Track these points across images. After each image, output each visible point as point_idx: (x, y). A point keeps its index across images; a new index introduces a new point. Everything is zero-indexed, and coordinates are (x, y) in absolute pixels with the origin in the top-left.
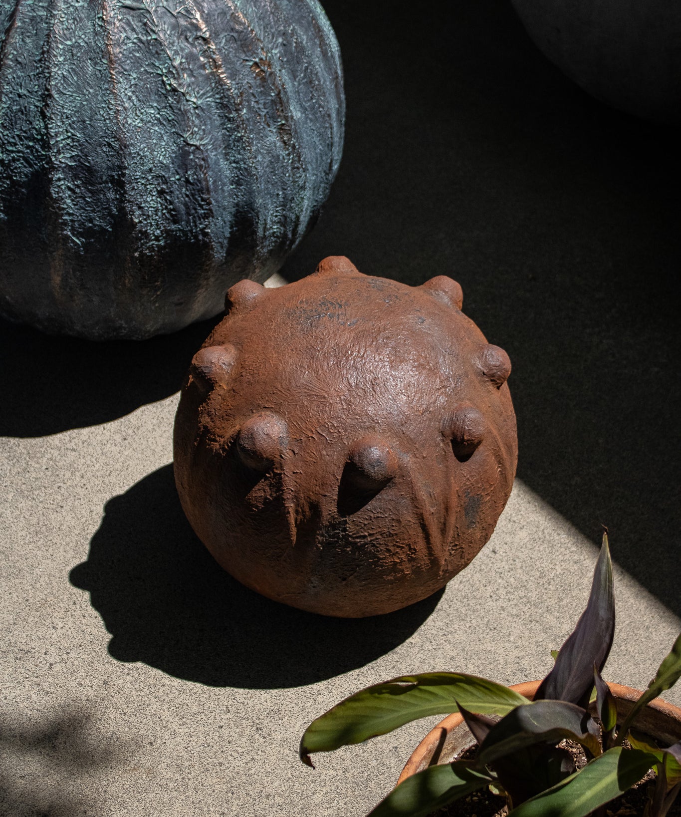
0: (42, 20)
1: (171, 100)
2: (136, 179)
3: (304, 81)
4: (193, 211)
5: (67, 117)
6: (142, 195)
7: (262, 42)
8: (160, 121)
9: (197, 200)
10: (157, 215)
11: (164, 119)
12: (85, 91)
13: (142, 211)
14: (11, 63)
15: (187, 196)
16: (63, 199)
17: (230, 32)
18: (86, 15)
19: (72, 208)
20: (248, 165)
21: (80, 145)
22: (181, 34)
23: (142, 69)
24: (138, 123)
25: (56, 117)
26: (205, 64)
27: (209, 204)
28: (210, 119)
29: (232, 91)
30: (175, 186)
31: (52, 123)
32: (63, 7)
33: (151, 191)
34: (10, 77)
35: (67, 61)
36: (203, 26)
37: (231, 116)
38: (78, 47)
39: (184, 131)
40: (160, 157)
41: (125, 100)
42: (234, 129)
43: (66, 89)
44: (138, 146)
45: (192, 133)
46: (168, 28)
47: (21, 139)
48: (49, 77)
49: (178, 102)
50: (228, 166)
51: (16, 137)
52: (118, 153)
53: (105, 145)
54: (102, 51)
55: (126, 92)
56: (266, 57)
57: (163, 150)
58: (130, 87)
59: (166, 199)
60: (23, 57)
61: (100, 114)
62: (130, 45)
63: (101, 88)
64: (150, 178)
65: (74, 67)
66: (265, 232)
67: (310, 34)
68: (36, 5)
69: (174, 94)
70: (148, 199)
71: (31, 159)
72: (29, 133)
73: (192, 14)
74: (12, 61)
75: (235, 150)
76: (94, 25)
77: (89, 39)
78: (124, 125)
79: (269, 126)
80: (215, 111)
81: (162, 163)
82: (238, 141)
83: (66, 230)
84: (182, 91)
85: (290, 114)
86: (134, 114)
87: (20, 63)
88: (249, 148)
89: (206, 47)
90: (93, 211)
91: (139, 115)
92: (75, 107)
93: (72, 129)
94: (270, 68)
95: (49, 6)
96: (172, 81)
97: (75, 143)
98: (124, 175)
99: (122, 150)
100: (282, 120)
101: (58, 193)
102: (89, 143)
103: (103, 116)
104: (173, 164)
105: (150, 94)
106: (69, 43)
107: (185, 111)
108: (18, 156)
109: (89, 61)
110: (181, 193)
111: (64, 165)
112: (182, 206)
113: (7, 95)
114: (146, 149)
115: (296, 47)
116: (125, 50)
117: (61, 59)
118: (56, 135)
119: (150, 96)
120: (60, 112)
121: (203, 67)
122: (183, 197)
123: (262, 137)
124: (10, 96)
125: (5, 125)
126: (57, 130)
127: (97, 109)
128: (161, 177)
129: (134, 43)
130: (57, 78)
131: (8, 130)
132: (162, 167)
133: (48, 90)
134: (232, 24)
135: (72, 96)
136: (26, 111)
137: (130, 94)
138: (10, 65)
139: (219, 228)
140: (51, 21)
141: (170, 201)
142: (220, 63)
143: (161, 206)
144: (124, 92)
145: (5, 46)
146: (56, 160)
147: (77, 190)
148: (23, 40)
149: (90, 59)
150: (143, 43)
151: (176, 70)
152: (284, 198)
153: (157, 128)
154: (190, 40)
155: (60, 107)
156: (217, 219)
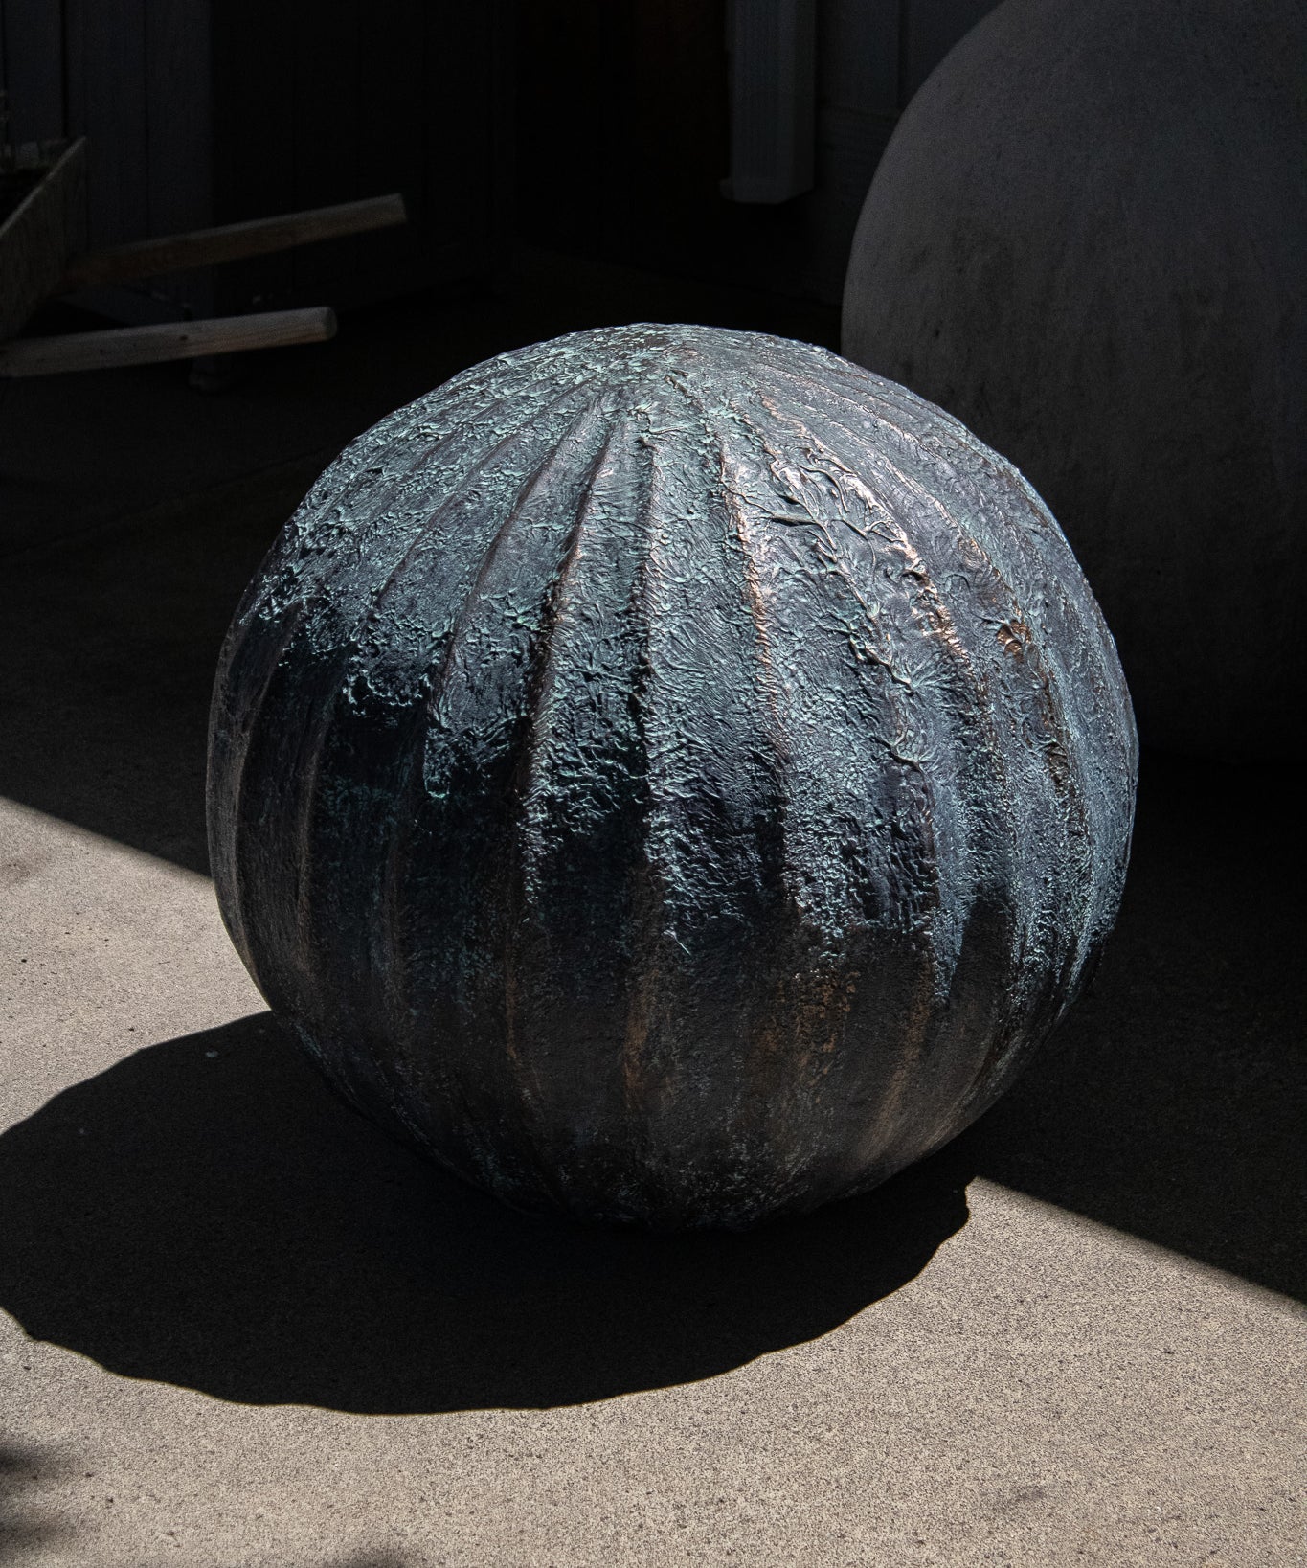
0: (626, 544)
1: (866, 679)
2: (804, 823)
3: (1082, 675)
4: (904, 892)
5: (679, 711)
6: (813, 856)
7: (1013, 592)
8: (846, 717)
9: (910, 868)
10: (838, 896)
11: (854, 715)
12: (711, 662)
13: (813, 887)
14: (572, 620)
15: (894, 860)
16: (666, 865)
17: (959, 571)
18: (707, 534)
19: (682, 882)
20: (999, 809)
21: (703, 760)
22: (877, 567)
23: (813, 625)
24: (809, 719)
25: (658, 710)
26: (921, 619)
27: (933, 877)
28: (934, 718)
29: (970, 668)
30: (874, 840)
31: (652, 720)
32: (665, 521)
33: (830, 847)
34: (570, 644)
35: (677, 611)
36: (913, 555)
37: (971, 714)
38: (696, 586)
39: (891, 735)
40: (847, 784)
41: (784, 677)
42: (976, 739)
43: (676, 659)
44: (811, 761)
45: (904, 740)
46: (854, 556)
47: (589, 756)
48: (646, 640)
49: (878, 683)
50: (965, 808)
51: (580, 753)
52: (773, 773)
53: (749, 759)
54: (741, 593)
55: (786, 663)
56: (1022, 618)
57: (853, 770)
58: (793, 655)
59: (856, 867)
60: (593, 608)
61: (741, 703)
62: (790, 583)
63: (740, 656)
64: (829, 821)
65: (690, 621)
66: (1022, 955)
67: (1082, 599)
68: (613, 521)
69: (872, 669)
70: (825, 864)
71: (608, 792)
72: (606, 744)
73: (894, 535)
74: (573, 616)
75: (977, 780)
76: (724, 551)
77: (715, 573)
78: (784, 721)
79: (1030, 745)
80: (942, 704)
81: (850, 794)
82: (982, 763)
83: (668, 928)
84: (886, 662)
85: (1064, 728)
86: (801, 703)
87: (588, 619)
88: (1002, 777)
89: (922, 591)
90: (722, 888)
91: (810, 704)
92: (693, 691)
93: (688, 730)
94: (1030, 639)
95: (637, 521)
96: (869, 646)
97: (693, 757)
98: (782, 815)
99: (782, 767)
100: (1052, 736)
101: (658, 852)
102: (720, 756)
103: (747, 707)
104: (870, 796)
105: (827, 668)
106: (679, 580)
107: (892, 699)
108: (582, 788)
109: (717, 611)
110: (883, 854)
111: (672, 799)
112: (884, 879)
113: (563, 677)
114: (823, 767)
115: (1065, 612)
116: (781, 590)
117: (667, 607)
118: (659, 742)
119: (828, 673)
120: (666, 700)
121: (918, 625)
122: (886, 862)
123: (1019, 763)
124: (570, 677)
125: (559, 731)
126: (660, 733)
127: (734, 694)
128: (849, 820)
129: (796, 580)
130: (660, 641)
131: (565, 739)
132: (851, 802)
133: (644, 662)
134: (960, 556)
135: (688, 671)
136: (600, 703)
137: (793, 667)
138: (570, 623)
139: (947, 931)
140: (644, 546)
141: (863, 868)
142: (947, 618)
143: (847, 879)
144: (782, 663)
145: (560, 591)
146: (658, 788)
147: (694, 848)
148: (592, 581)
149: (719, 608)
150: (812, 581)
151: (874, 626)
152: (1055, 891)
153: (840, 730)
154: (893, 577)
155: (666, 692)
156: (945, 911)
